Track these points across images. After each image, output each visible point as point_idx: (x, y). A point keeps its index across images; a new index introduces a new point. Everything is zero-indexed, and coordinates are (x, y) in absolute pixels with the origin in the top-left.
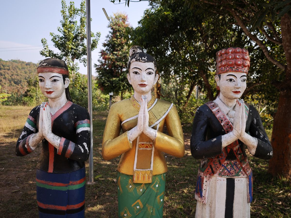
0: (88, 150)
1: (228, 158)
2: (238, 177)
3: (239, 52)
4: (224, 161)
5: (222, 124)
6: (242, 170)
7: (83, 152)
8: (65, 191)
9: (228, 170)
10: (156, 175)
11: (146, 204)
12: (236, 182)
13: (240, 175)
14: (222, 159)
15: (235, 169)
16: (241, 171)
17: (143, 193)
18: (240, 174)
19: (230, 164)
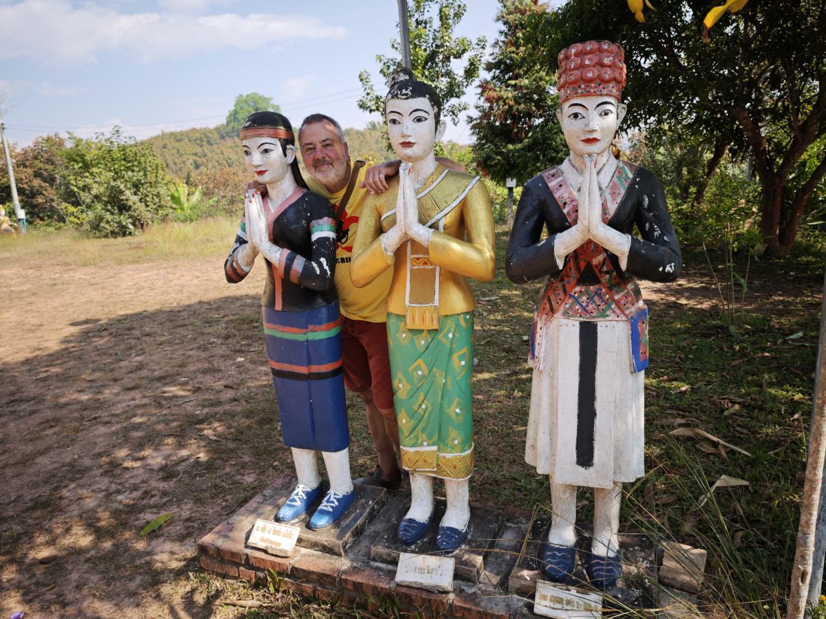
0: (329, 273)
1: (580, 282)
2: (603, 319)
3: (591, 52)
4: (574, 287)
5: (565, 211)
6: (613, 306)
7: (318, 272)
8: (302, 342)
9: (581, 305)
10: (446, 316)
11: (432, 368)
12: (599, 329)
13: (607, 316)
14: (568, 283)
15: (598, 303)
16: (610, 307)
17: (427, 348)
18: (608, 313)
19: (587, 292)
